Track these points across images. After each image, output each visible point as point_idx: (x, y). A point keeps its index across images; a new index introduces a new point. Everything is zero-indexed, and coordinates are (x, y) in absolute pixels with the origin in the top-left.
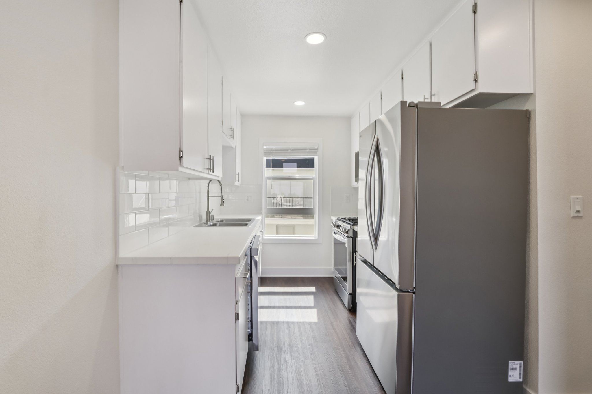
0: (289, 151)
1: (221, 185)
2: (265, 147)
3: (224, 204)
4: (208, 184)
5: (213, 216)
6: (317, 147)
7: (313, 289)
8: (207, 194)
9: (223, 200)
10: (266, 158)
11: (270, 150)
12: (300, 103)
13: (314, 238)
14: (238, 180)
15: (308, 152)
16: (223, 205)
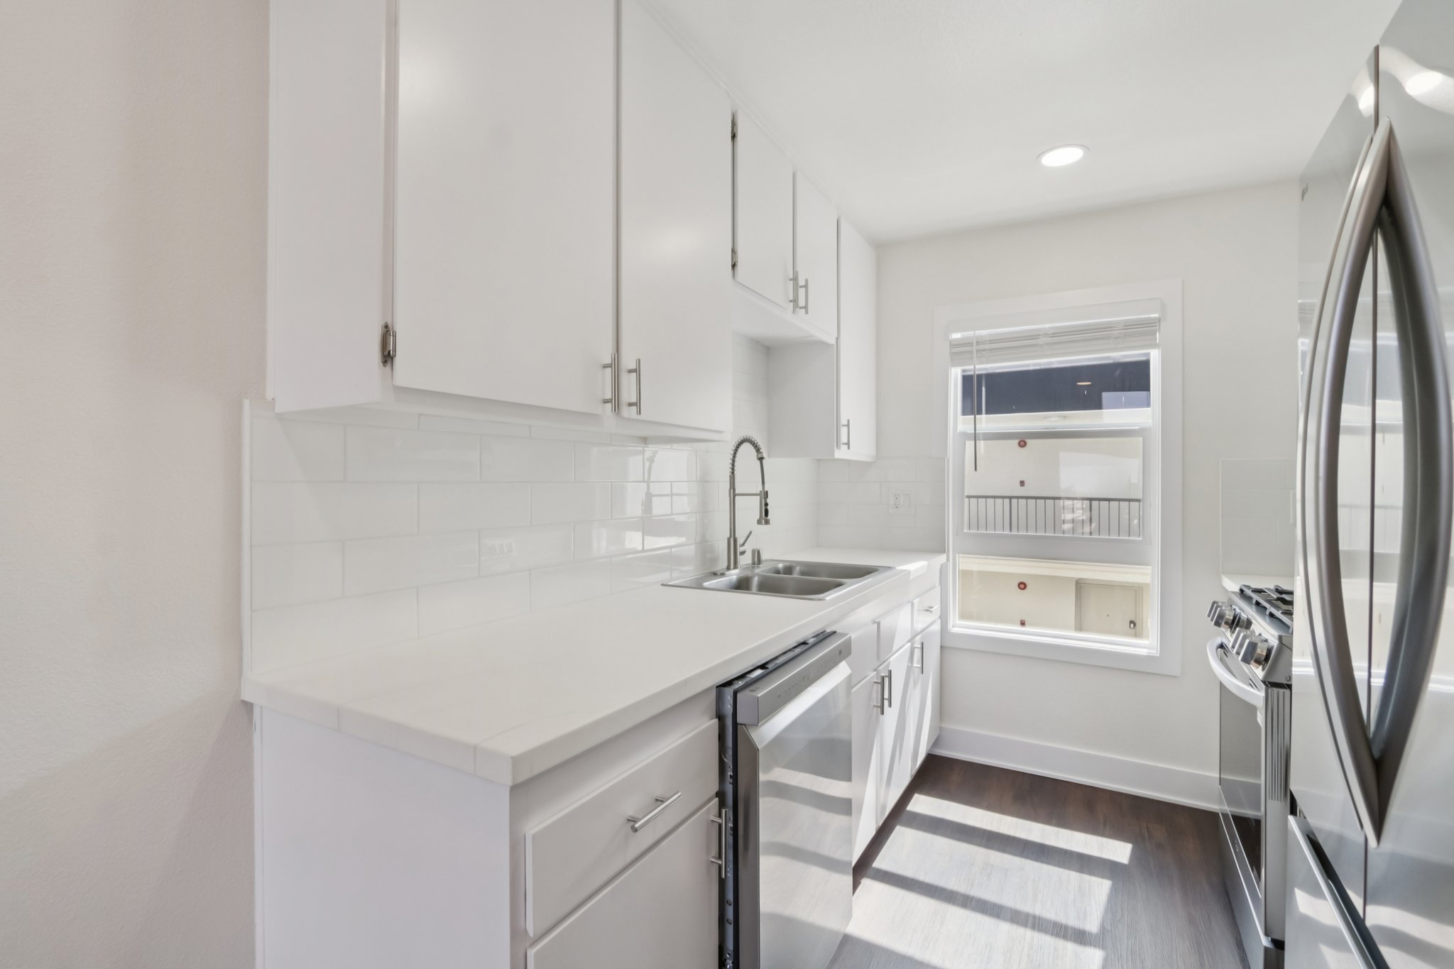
0: (1040, 341)
1: (761, 459)
2: (956, 336)
3: (769, 517)
4: (731, 457)
5: (759, 552)
6: (1157, 315)
7: (1120, 851)
8: (729, 488)
9: (766, 505)
10: (964, 371)
11: (971, 344)
12: (1063, 157)
13: (1143, 652)
14: (848, 444)
15: (1117, 338)
16: (767, 522)
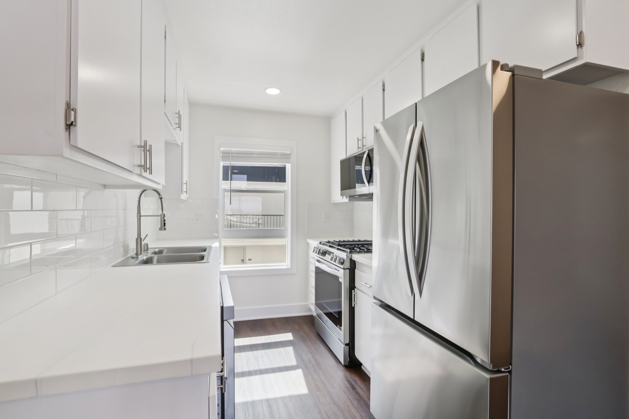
0: (254, 156)
1: (161, 198)
2: (222, 149)
3: (166, 227)
4: (139, 197)
5: (147, 245)
6: (289, 152)
8: (137, 212)
9: (165, 220)
10: (223, 164)
11: (229, 153)
12: (273, 91)
13: (285, 267)
14: (186, 192)
15: (278, 158)
16: (165, 229)
